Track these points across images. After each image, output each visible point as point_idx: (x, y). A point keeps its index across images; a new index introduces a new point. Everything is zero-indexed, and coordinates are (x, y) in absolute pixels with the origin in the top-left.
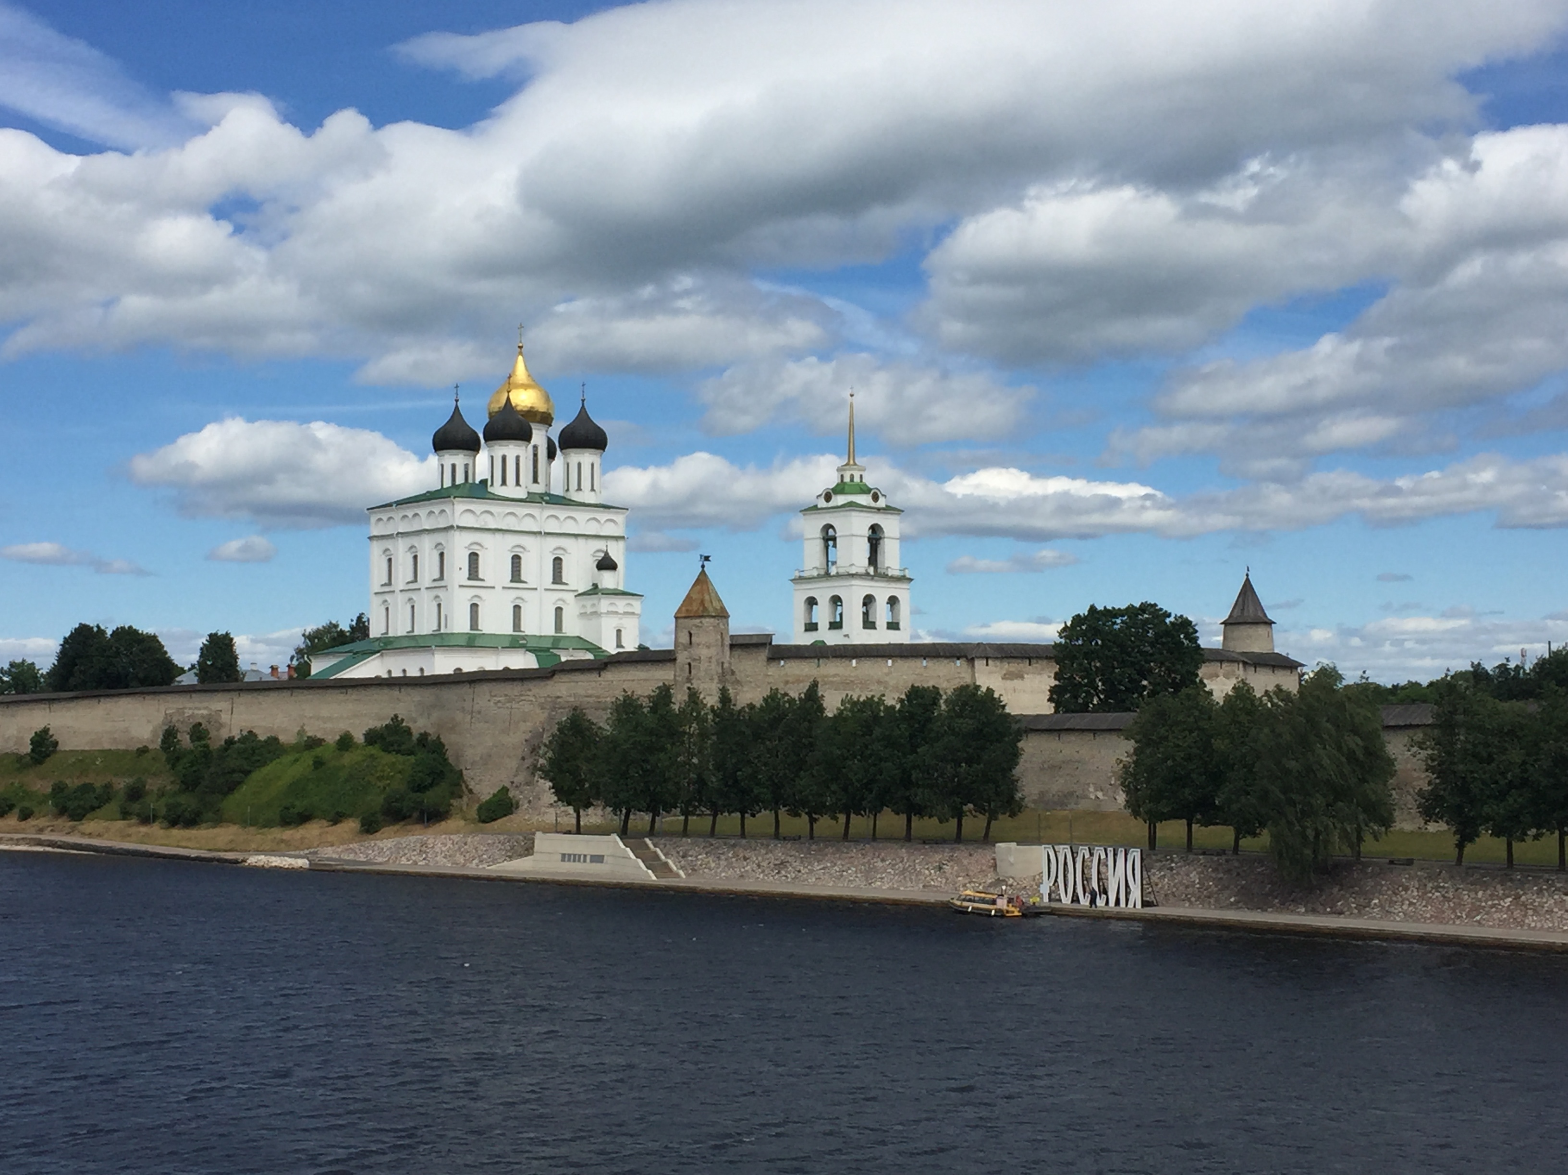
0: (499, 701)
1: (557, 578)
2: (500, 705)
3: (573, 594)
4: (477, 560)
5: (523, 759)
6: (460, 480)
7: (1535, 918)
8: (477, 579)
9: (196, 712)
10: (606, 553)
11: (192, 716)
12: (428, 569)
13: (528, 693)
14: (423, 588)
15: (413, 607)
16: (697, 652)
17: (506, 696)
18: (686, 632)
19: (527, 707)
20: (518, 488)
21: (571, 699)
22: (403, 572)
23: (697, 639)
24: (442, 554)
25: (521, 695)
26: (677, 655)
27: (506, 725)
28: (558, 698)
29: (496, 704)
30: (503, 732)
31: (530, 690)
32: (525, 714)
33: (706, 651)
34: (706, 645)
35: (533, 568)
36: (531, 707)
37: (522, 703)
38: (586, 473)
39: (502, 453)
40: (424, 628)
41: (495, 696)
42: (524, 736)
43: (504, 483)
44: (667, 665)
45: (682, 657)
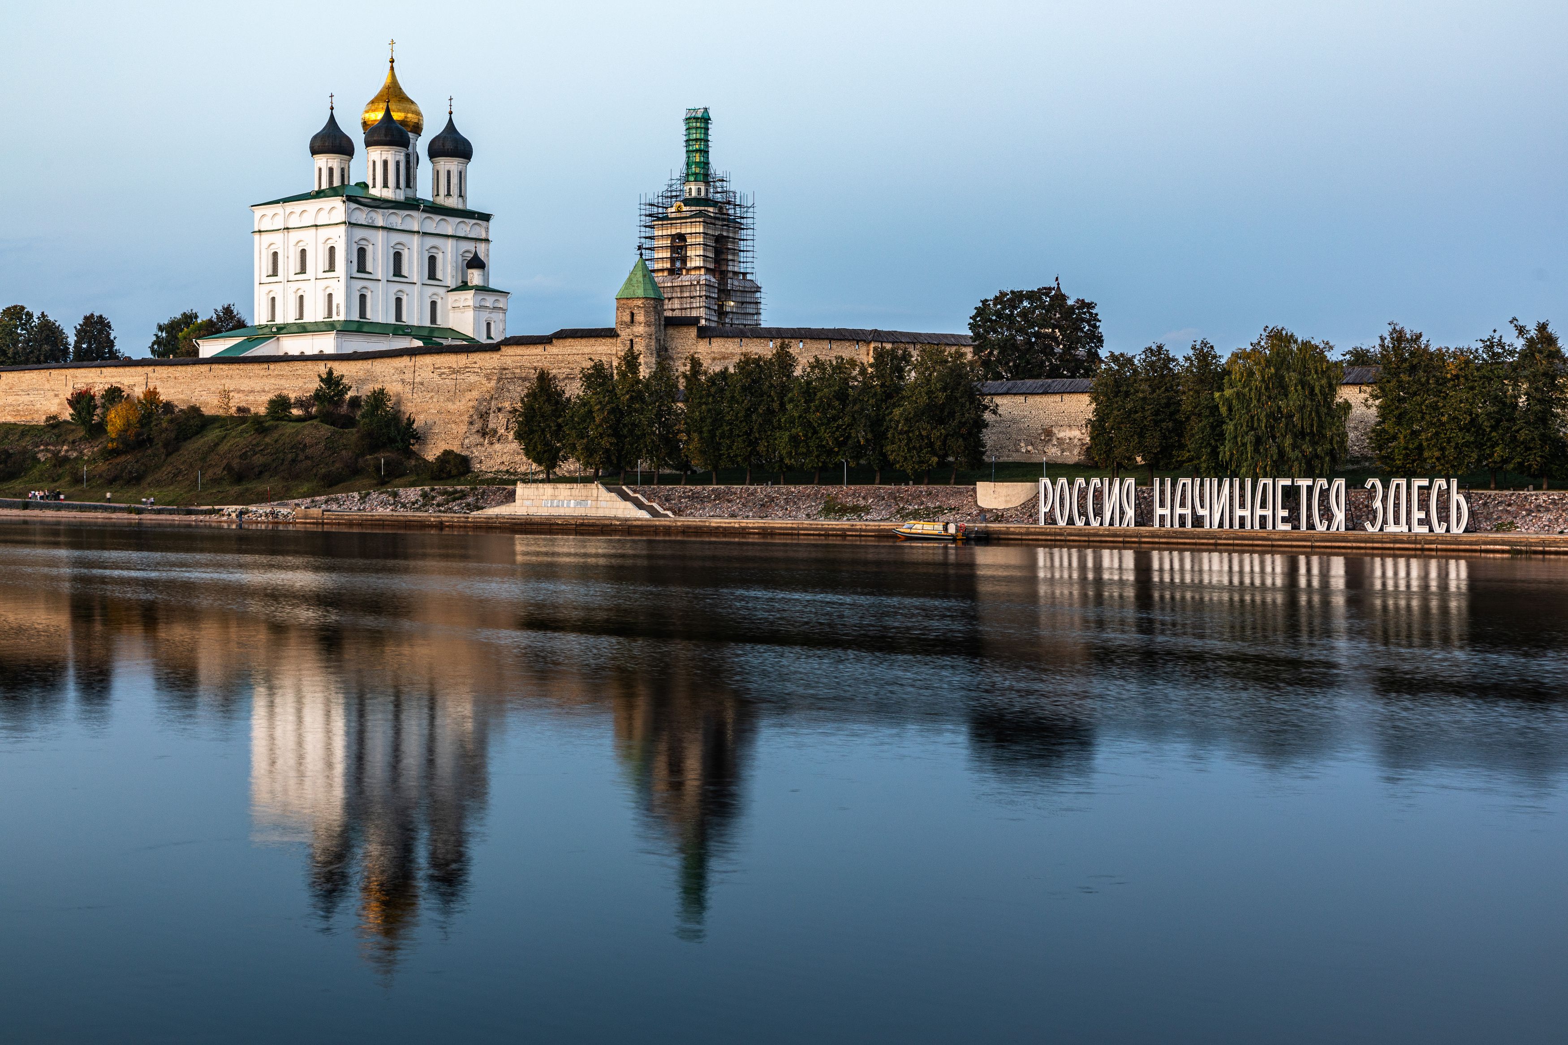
0: (443, 373)
1: (432, 275)
2: (444, 376)
3: (445, 290)
4: (365, 255)
5: (471, 423)
6: (337, 183)
8: (364, 272)
10: (476, 253)
12: (317, 261)
13: (474, 365)
14: (313, 279)
15: (301, 297)
16: (640, 329)
17: (450, 368)
18: (628, 312)
19: (473, 378)
20: (398, 191)
21: (518, 371)
22: (289, 264)
23: (640, 317)
24: (332, 250)
25: (466, 367)
26: (619, 332)
27: (452, 393)
28: (505, 369)
29: (440, 375)
30: (448, 400)
31: (475, 363)
32: (471, 384)
33: (647, 329)
34: (648, 324)
35: (413, 267)
36: (477, 378)
37: (467, 374)
38: (454, 180)
39: (384, 158)
40: (315, 313)
41: (439, 368)
42: (471, 404)
43: (385, 185)
44: (610, 340)
45: (625, 334)
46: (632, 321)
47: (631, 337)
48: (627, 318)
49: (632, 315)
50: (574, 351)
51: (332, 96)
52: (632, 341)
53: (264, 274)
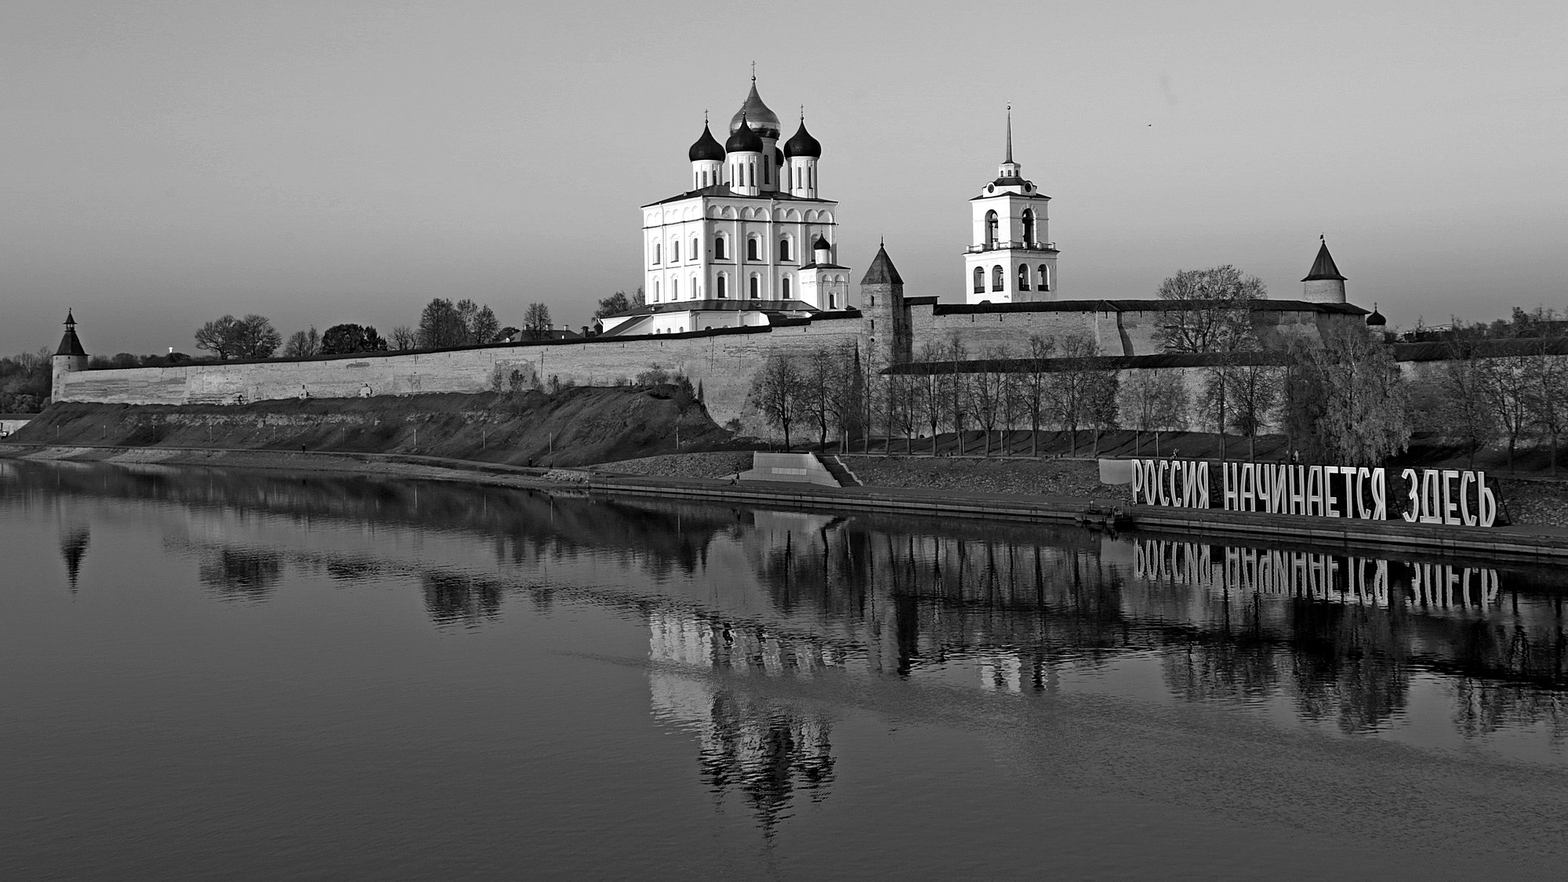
0: (732, 352)
1: (783, 256)
2: (732, 354)
3: (796, 268)
4: (722, 244)
5: (749, 395)
6: (709, 183)
7: (1527, 515)
8: (721, 257)
9: (517, 363)
10: (822, 236)
11: (515, 365)
12: (686, 251)
13: (753, 345)
14: (683, 266)
15: (676, 281)
16: (878, 311)
17: (736, 347)
18: (869, 296)
19: (752, 356)
20: (752, 188)
21: (785, 349)
22: (668, 254)
23: (878, 301)
24: (696, 240)
25: (747, 347)
26: (862, 314)
27: (737, 369)
28: (775, 348)
29: (729, 353)
30: (735, 375)
31: (754, 343)
32: (750, 361)
33: (885, 311)
34: (885, 306)
35: (765, 250)
36: (756, 356)
37: (748, 353)
38: (804, 175)
39: (740, 162)
40: (685, 296)
41: (729, 348)
42: (751, 378)
43: (742, 184)
44: (855, 320)
45: (867, 315)
46: (873, 305)
47: (872, 318)
48: (869, 302)
49: (873, 298)
50: (828, 332)
51: (706, 112)
52: (872, 321)
53: (651, 263)
